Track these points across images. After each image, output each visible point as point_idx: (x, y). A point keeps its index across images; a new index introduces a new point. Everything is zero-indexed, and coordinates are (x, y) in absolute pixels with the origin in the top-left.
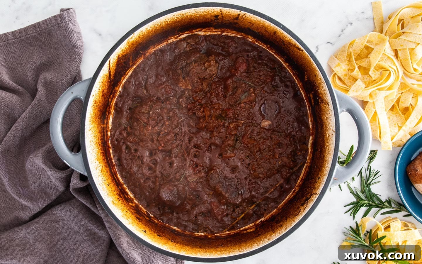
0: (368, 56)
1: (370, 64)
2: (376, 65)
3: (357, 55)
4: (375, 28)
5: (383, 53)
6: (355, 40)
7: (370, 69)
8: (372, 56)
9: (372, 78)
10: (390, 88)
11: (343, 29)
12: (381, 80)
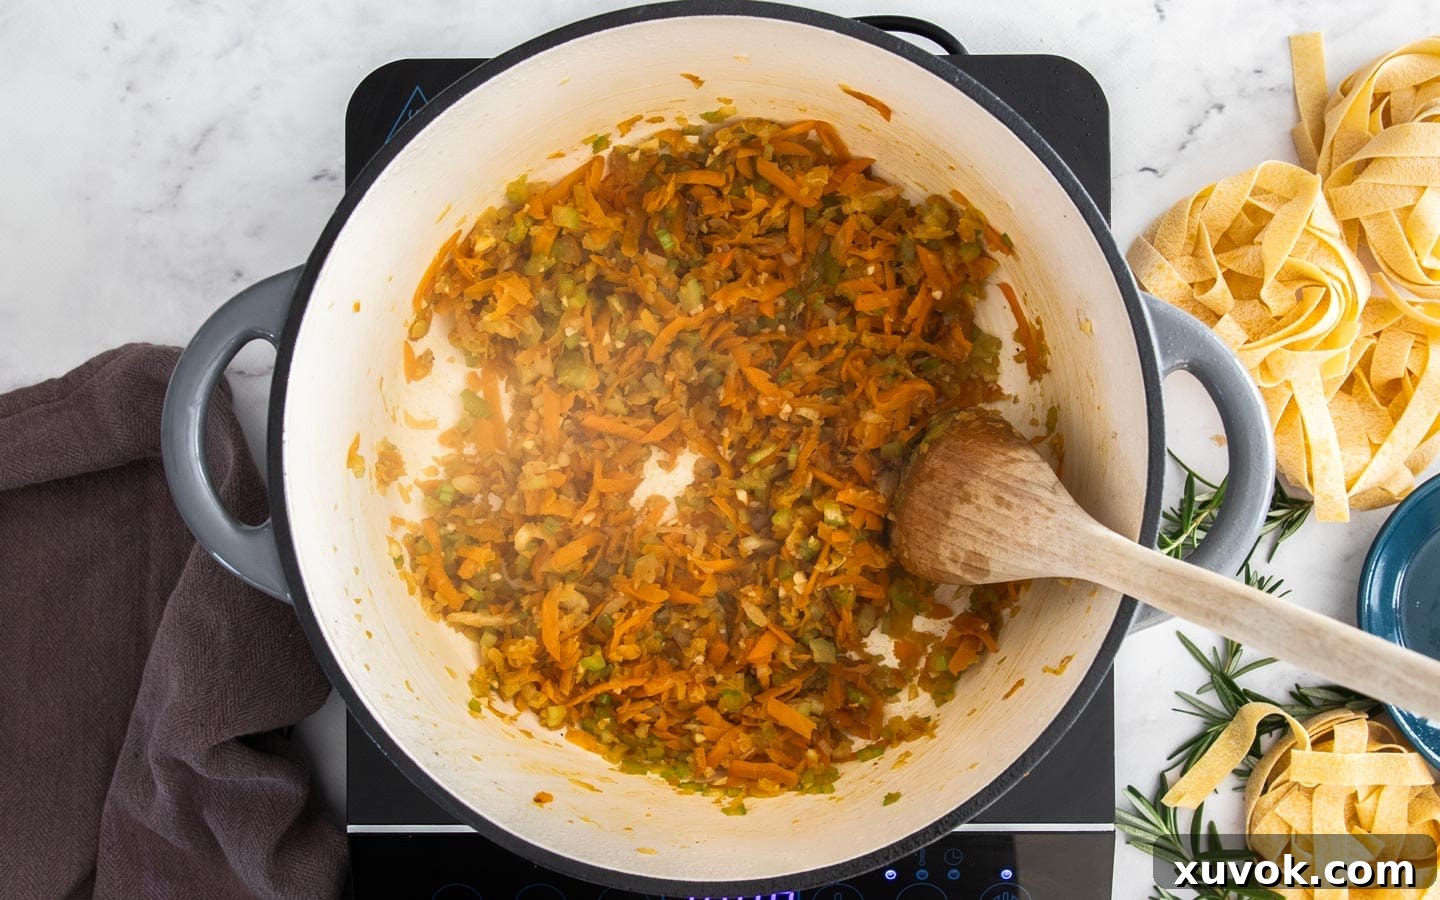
0: (1256, 239)
1: (1263, 265)
2: (1282, 268)
3: (1221, 234)
4: (1299, 119)
5: (1305, 230)
6: (1215, 186)
7: (1263, 280)
8: (1269, 238)
9: (1270, 311)
10: (1329, 342)
11: (1196, 124)
12: (1299, 318)
